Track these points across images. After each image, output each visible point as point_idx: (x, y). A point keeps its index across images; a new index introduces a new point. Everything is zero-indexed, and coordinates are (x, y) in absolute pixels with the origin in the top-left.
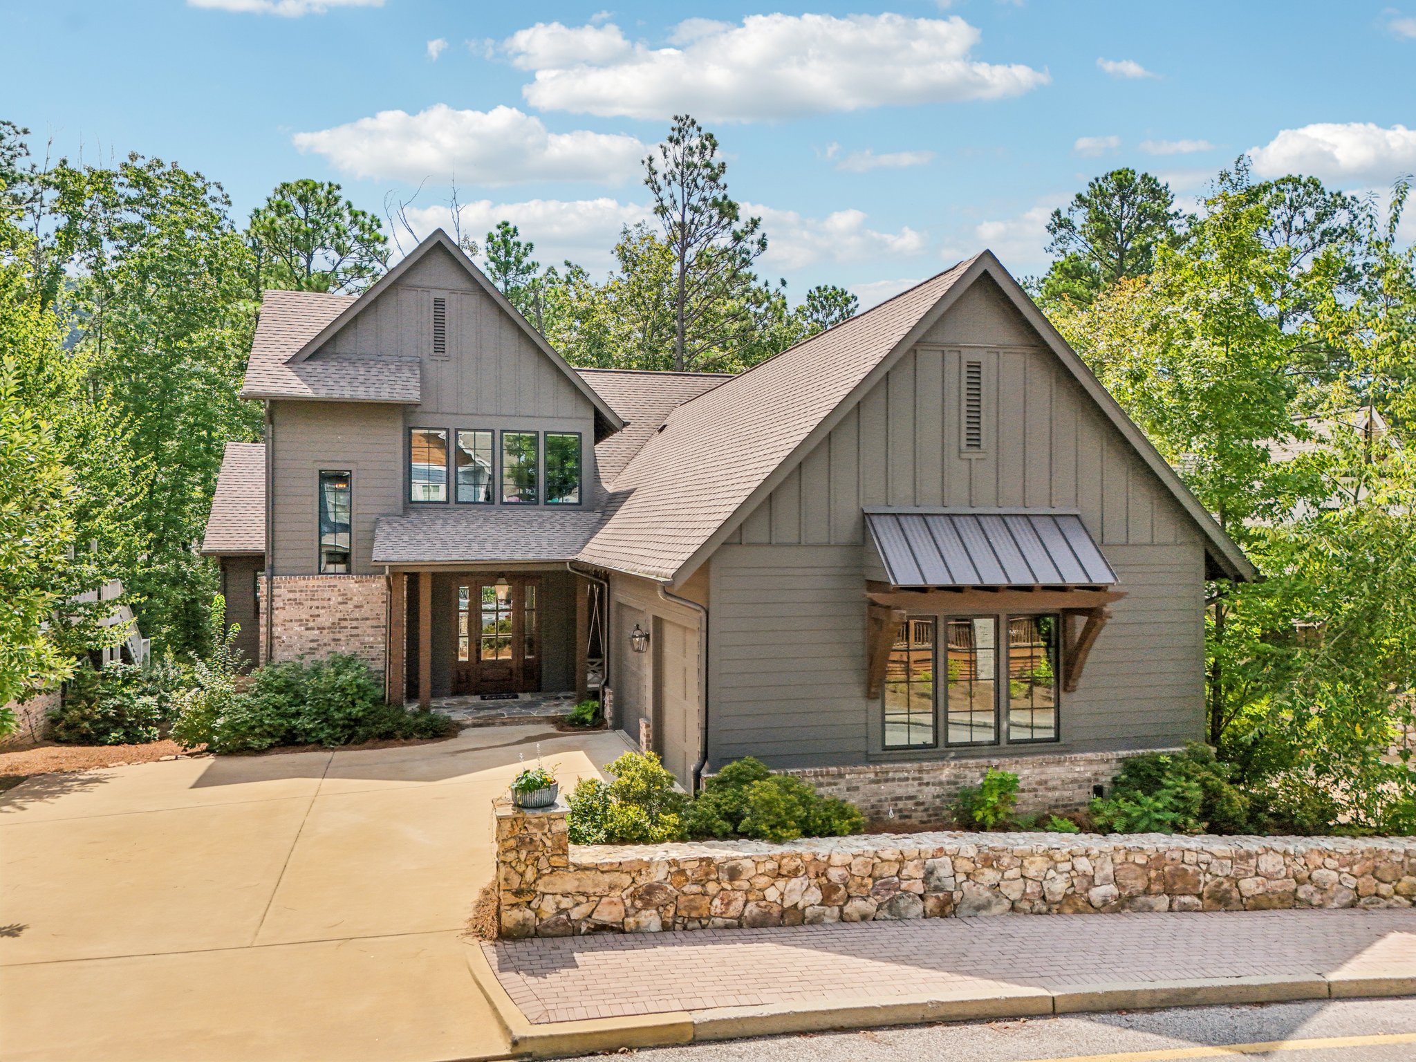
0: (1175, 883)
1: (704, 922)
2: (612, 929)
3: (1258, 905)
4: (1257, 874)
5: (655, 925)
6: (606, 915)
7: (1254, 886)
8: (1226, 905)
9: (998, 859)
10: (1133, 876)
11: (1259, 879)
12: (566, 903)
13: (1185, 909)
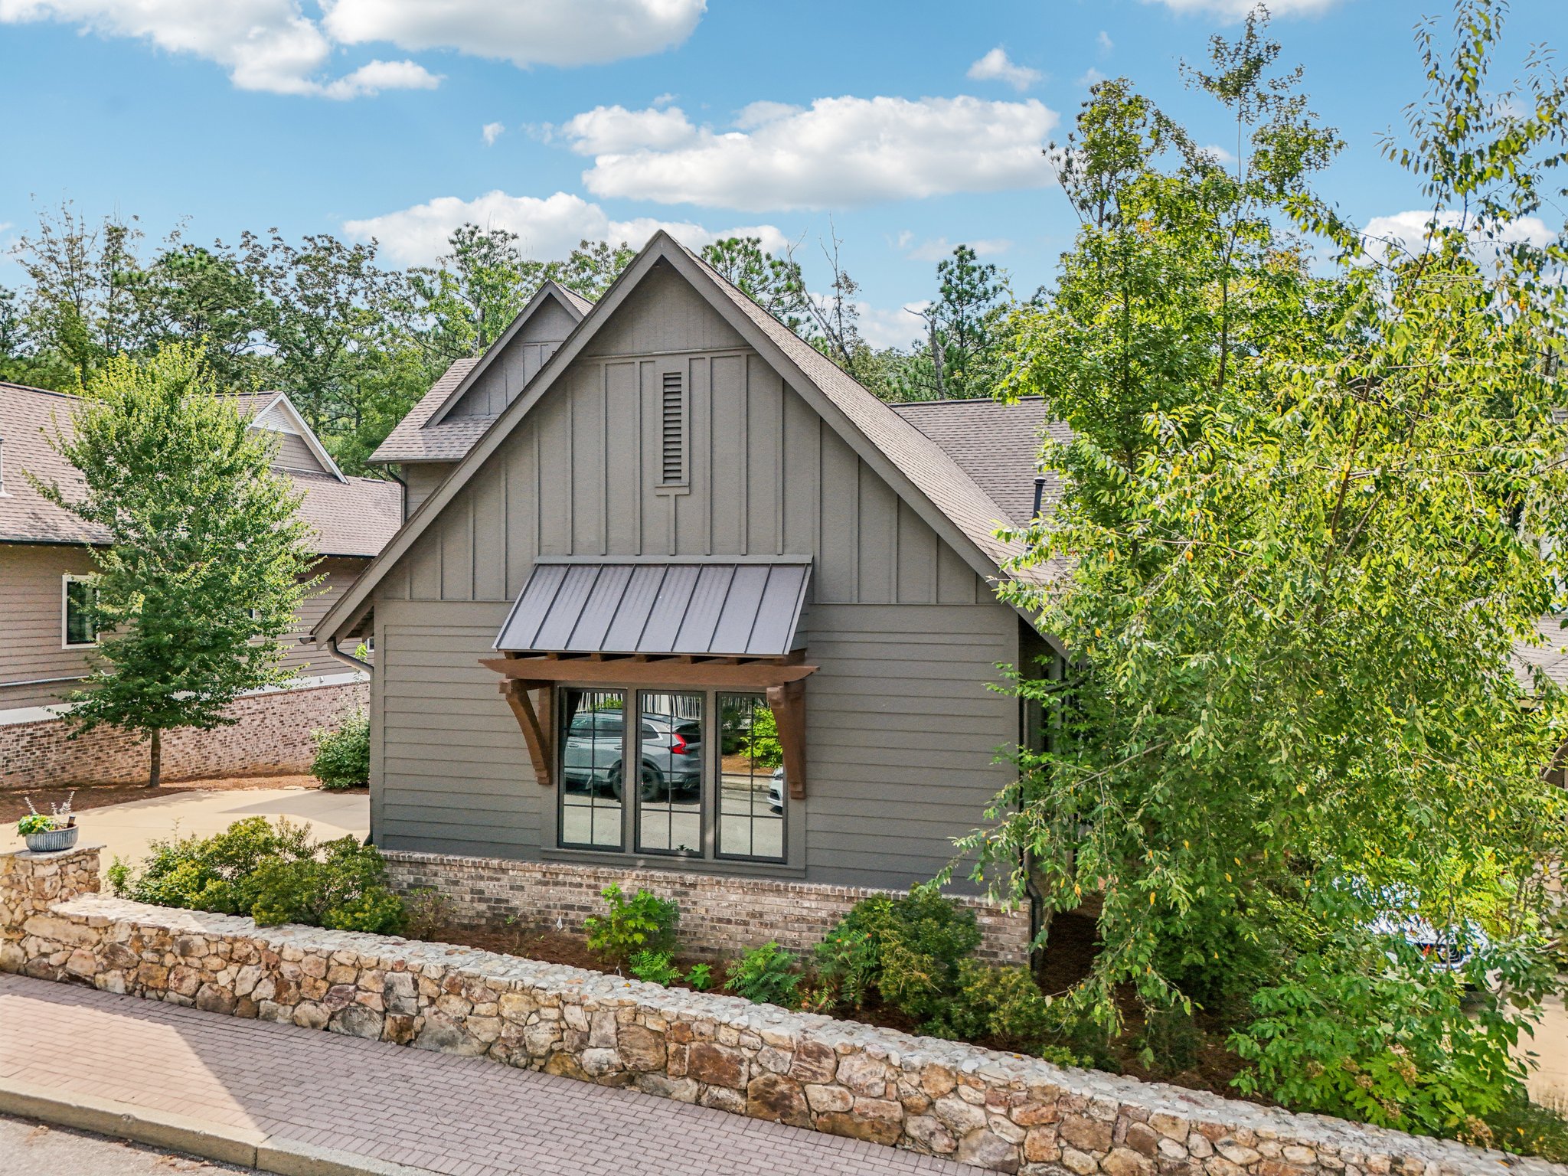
0: (702, 1067)
1: (161, 994)
2: (85, 982)
3: (836, 1126)
4: (835, 1081)
5: (120, 988)
6: (77, 967)
7: (826, 1097)
8: (783, 1115)
9: (469, 987)
10: (642, 1045)
11: (837, 1089)
12: (46, 948)
13: (718, 1106)
